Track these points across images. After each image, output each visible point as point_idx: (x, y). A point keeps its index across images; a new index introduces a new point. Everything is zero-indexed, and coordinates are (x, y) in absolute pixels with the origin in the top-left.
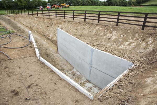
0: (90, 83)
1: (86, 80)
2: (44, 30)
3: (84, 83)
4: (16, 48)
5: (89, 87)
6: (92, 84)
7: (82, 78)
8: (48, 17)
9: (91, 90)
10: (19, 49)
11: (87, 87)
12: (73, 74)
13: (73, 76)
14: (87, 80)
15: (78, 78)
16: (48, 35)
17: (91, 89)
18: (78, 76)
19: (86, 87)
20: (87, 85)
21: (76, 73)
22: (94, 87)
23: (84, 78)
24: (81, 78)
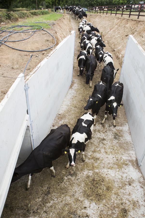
0: (137, 170)
1: (134, 159)
2: (119, 41)
3: (124, 164)
4: (20, 51)
5: (128, 177)
6: (140, 175)
7: (128, 150)
8: (136, 19)
9: (127, 187)
10: (22, 52)
11: (125, 175)
12: (117, 135)
13: (115, 138)
14: (137, 160)
15: (121, 147)
16: (119, 51)
17: (130, 185)
18: (123, 141)
19: (123, 173)
20: (126, 171)
21: (125, 135)
22: (140, 182)
23: (134, 153)
24: (126, 150)
